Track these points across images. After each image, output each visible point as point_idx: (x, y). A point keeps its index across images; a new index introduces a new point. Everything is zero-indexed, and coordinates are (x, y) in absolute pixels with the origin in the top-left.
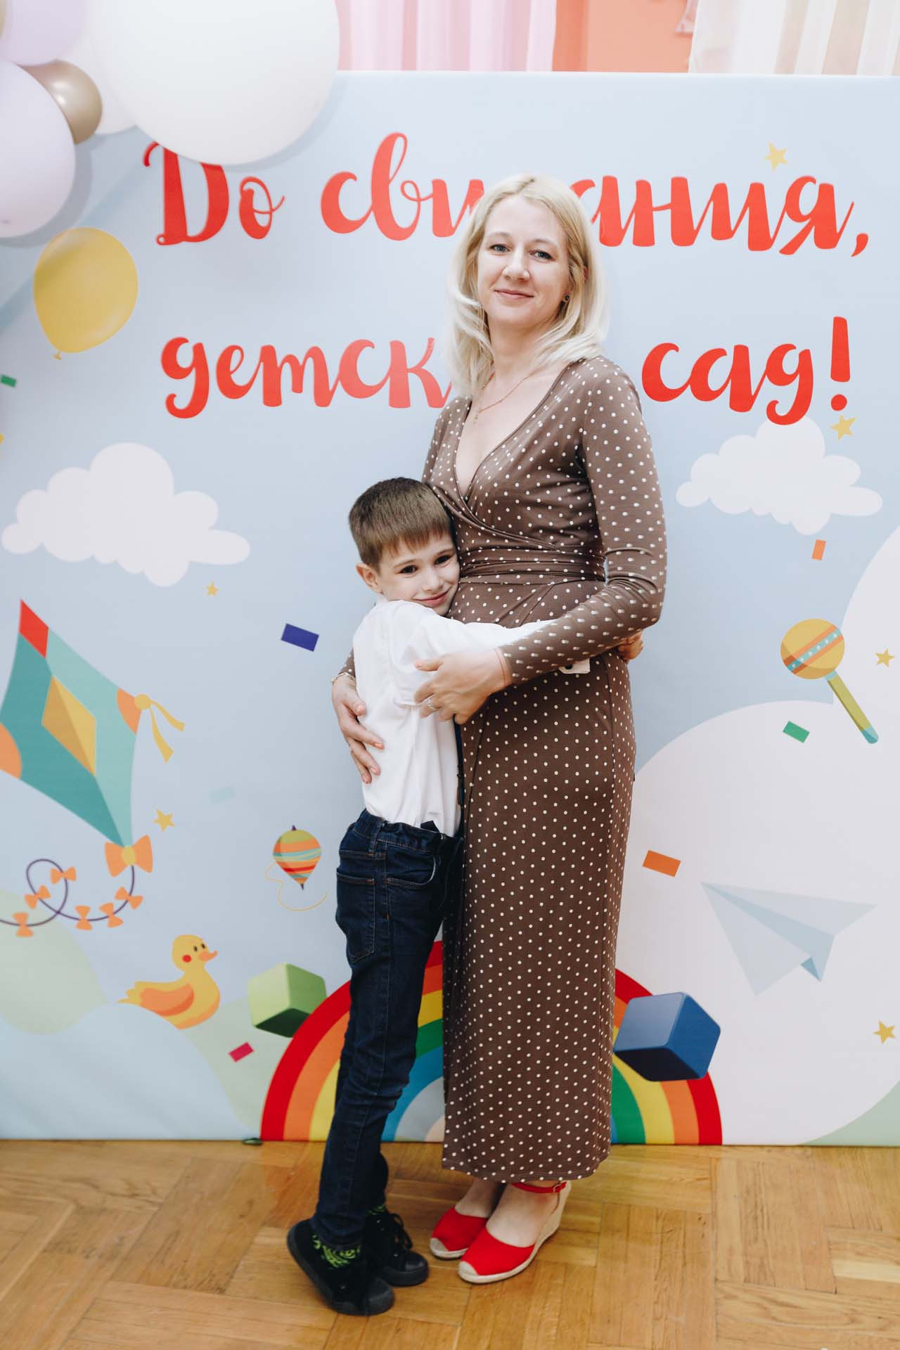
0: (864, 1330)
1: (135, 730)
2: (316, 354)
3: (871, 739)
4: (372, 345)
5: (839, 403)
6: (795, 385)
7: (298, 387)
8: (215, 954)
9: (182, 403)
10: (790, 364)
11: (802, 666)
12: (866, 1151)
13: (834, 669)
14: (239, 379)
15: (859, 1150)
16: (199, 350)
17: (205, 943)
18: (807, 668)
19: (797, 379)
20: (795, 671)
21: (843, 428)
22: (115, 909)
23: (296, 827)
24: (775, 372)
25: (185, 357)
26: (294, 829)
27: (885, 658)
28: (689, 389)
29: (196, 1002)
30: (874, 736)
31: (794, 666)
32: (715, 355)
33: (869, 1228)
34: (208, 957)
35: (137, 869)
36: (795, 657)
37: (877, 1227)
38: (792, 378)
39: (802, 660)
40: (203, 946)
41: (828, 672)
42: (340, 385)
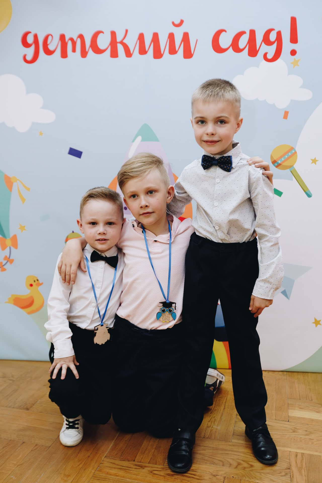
0: (298, 435)
1: (11, 190)
2: (81, 37)
3: (309, 196)
4: (103, 32)
5: (293, 53)
6: (275, 46)
7: (74, 50)
8: (42, 284)
9: (29, 58)
10: (273, 37)
11: (280, 165)
12: (309, 374)
13: (293, 166)
14: (51, 47)
15: (307, 373)
16: (36, 36)
17: (38, 279)
18: (281, 166)
19: (276, 42)
20: (277, 167)
21: (295, 63)
22: (3, 264)
23: (74, 231)
24: (266, 40)
25: (30, 39)
26: (73, 232)
27: (314, 161)
28: (231, 48)
29: (35, 303)
30: (310, 194)
31: (276, 164)
32: (242, 33)
33: (307, 399)
34: (39, 285)
35: (12, 248)
36: (276, 161)
37: (310, 399)
38: (273, 43)
39: (279, 162)
40: (38, 280)
41: (291, 167)
42: (90, 49)
